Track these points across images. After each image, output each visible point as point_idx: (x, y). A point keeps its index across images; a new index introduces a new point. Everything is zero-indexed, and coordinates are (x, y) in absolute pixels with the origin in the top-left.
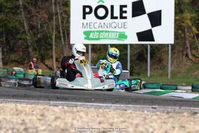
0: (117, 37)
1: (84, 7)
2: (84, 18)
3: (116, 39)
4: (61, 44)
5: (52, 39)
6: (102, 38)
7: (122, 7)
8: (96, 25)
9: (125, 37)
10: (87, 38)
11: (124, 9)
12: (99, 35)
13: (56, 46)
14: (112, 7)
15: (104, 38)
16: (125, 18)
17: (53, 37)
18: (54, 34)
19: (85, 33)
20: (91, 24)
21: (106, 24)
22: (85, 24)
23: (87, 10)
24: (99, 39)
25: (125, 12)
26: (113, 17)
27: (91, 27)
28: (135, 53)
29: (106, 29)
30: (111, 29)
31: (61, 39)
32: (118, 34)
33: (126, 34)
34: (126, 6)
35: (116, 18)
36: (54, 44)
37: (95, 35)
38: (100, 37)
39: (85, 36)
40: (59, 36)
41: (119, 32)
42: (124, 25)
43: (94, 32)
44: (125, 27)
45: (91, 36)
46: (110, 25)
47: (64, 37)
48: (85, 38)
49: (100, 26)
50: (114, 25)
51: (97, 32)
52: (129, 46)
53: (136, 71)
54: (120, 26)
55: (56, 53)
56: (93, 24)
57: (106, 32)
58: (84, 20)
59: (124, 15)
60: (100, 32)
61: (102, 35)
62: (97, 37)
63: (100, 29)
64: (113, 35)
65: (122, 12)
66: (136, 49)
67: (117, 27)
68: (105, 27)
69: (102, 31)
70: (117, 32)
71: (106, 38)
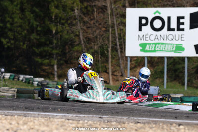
0: (174, 49)
1: (140, 19)
2: (140, 29)
3: (172, 51)
4: (118, 56)
5: (108, 52)
6: (158, 51)
7: (179, 18)
8: (153, 37)
9: (183, 50)
10: (143, 50)
11: (181, 21)
12: (155, 48)
13: (113, 58)
14: (169, 18)
15: (160, 51)
16: (183, 30)
17: (110, 50)
18: (111, 46)
19: (141, 45)
20: (147, 36)
21: (163, 36)
22: (141, 36)
23: (143, 21)
24: (155, 51)
25: (183, 24)
26: (169, 29)
27: (147, 39)
28: (194, 66)
29: (162, 41)
30: (168, 42)
31: (117, 51)
32: (175, 46)
33: (183, 46)
34: (183, 18)
35: (173, 30)
36: (110, 56)
37: (151, 47)
38: (156, 50)
39: (141, 48)
40: (116, 48)
41: (176, 45)
42: (181, 37)
43: (150, 44)
44: (182, 39)
45: (147, 48)
46: (167, 37)
47: (121, 49)
48: (141, 51)
49: (157, 38)
50: (170, 37)
51: (153, 44)
52: (186, 59)
53: (195, 85)
54: (177, 38)
55: (112, 66)
56: (148, 36)
57: (163, 44)
58: (140, 32)
59: (181, 27)
60: (156, 44)
61: (159, 47)
62: (153, 49)
63: (157, 41)
64: (170, 47)
65: (179, 23)
66: (195, 62)
67: (174, 39)
68: (162, 39)
69: (159, 44)
70: (174, 44)
71: (162, 51)
